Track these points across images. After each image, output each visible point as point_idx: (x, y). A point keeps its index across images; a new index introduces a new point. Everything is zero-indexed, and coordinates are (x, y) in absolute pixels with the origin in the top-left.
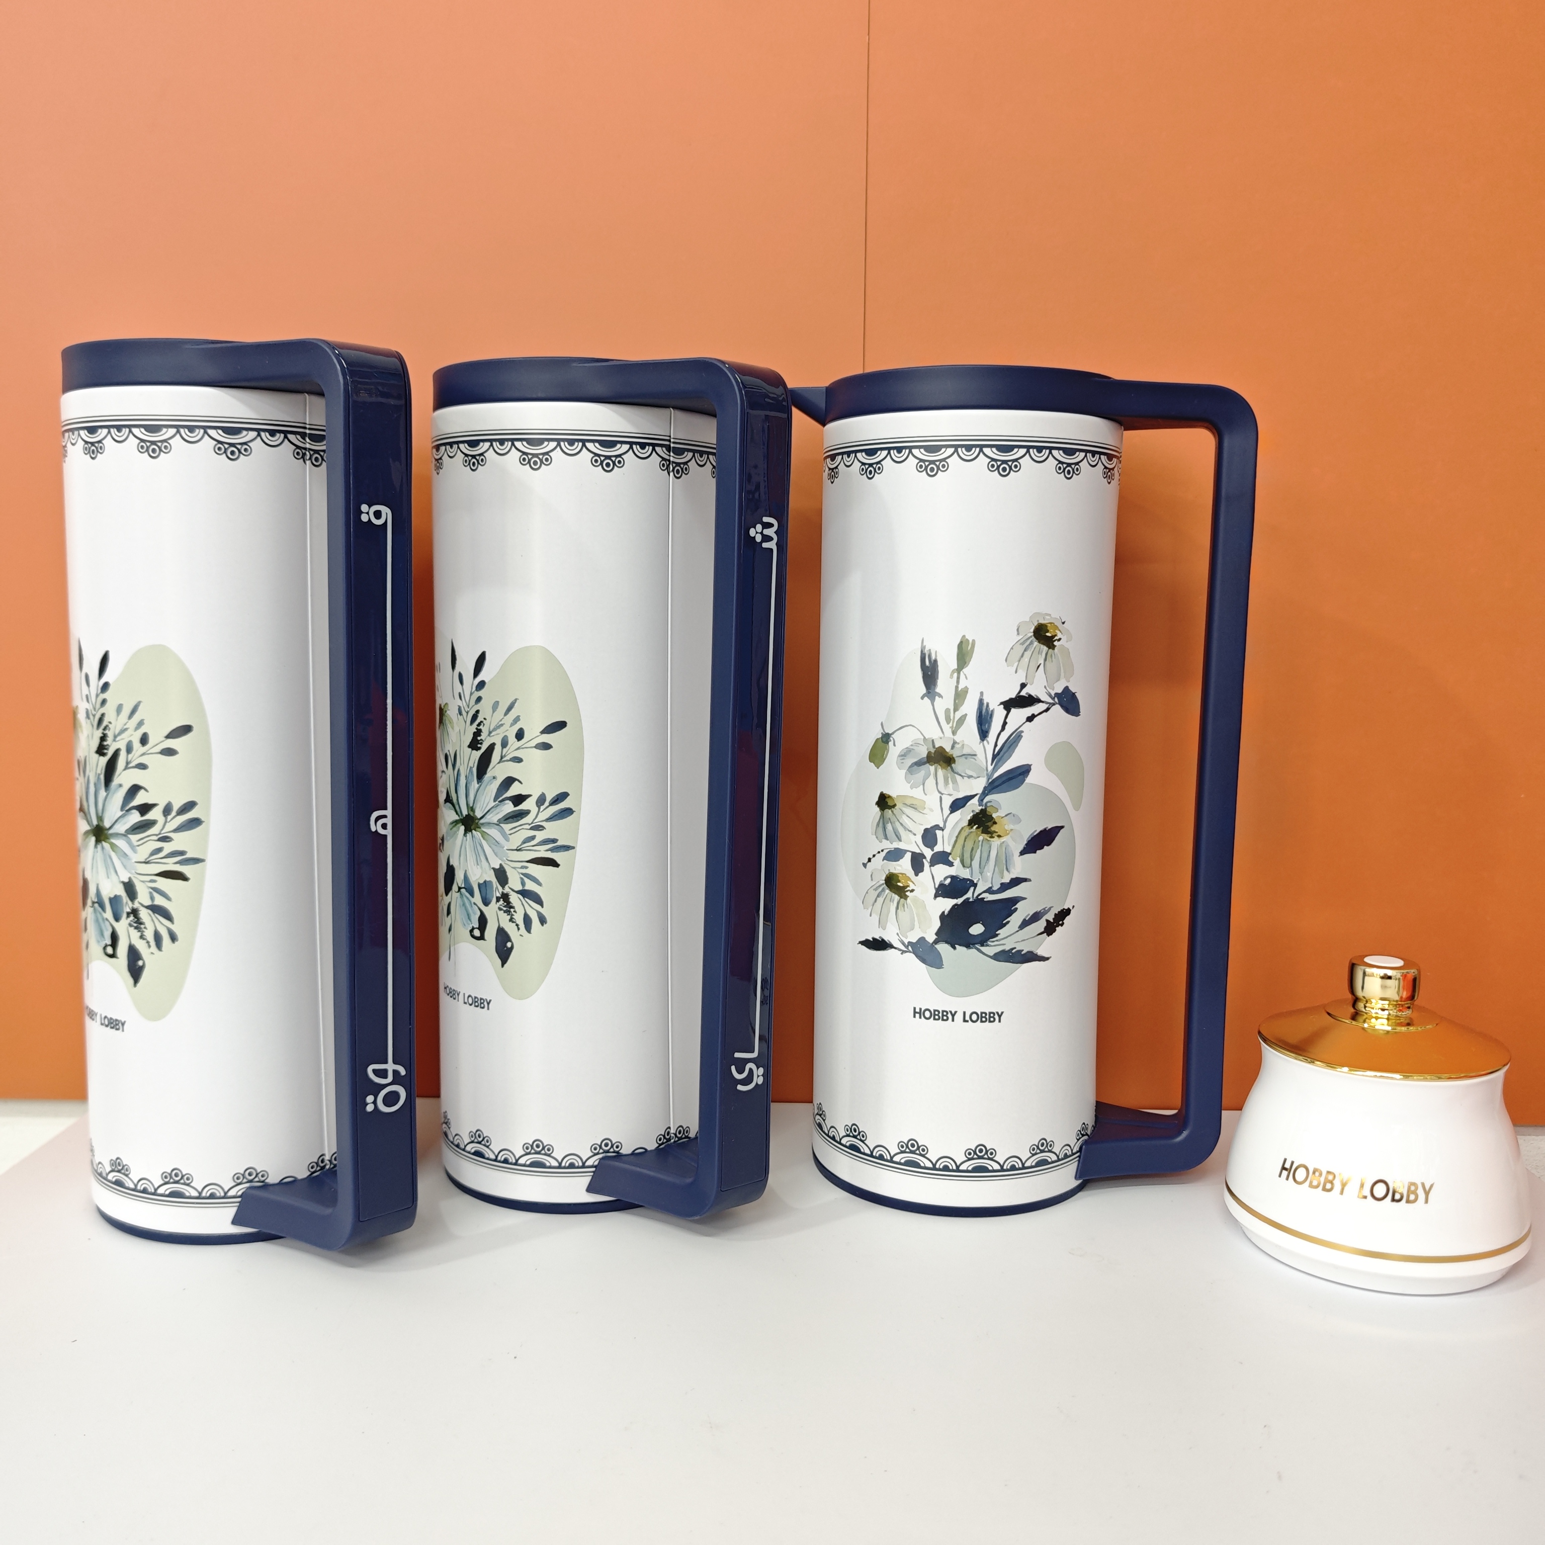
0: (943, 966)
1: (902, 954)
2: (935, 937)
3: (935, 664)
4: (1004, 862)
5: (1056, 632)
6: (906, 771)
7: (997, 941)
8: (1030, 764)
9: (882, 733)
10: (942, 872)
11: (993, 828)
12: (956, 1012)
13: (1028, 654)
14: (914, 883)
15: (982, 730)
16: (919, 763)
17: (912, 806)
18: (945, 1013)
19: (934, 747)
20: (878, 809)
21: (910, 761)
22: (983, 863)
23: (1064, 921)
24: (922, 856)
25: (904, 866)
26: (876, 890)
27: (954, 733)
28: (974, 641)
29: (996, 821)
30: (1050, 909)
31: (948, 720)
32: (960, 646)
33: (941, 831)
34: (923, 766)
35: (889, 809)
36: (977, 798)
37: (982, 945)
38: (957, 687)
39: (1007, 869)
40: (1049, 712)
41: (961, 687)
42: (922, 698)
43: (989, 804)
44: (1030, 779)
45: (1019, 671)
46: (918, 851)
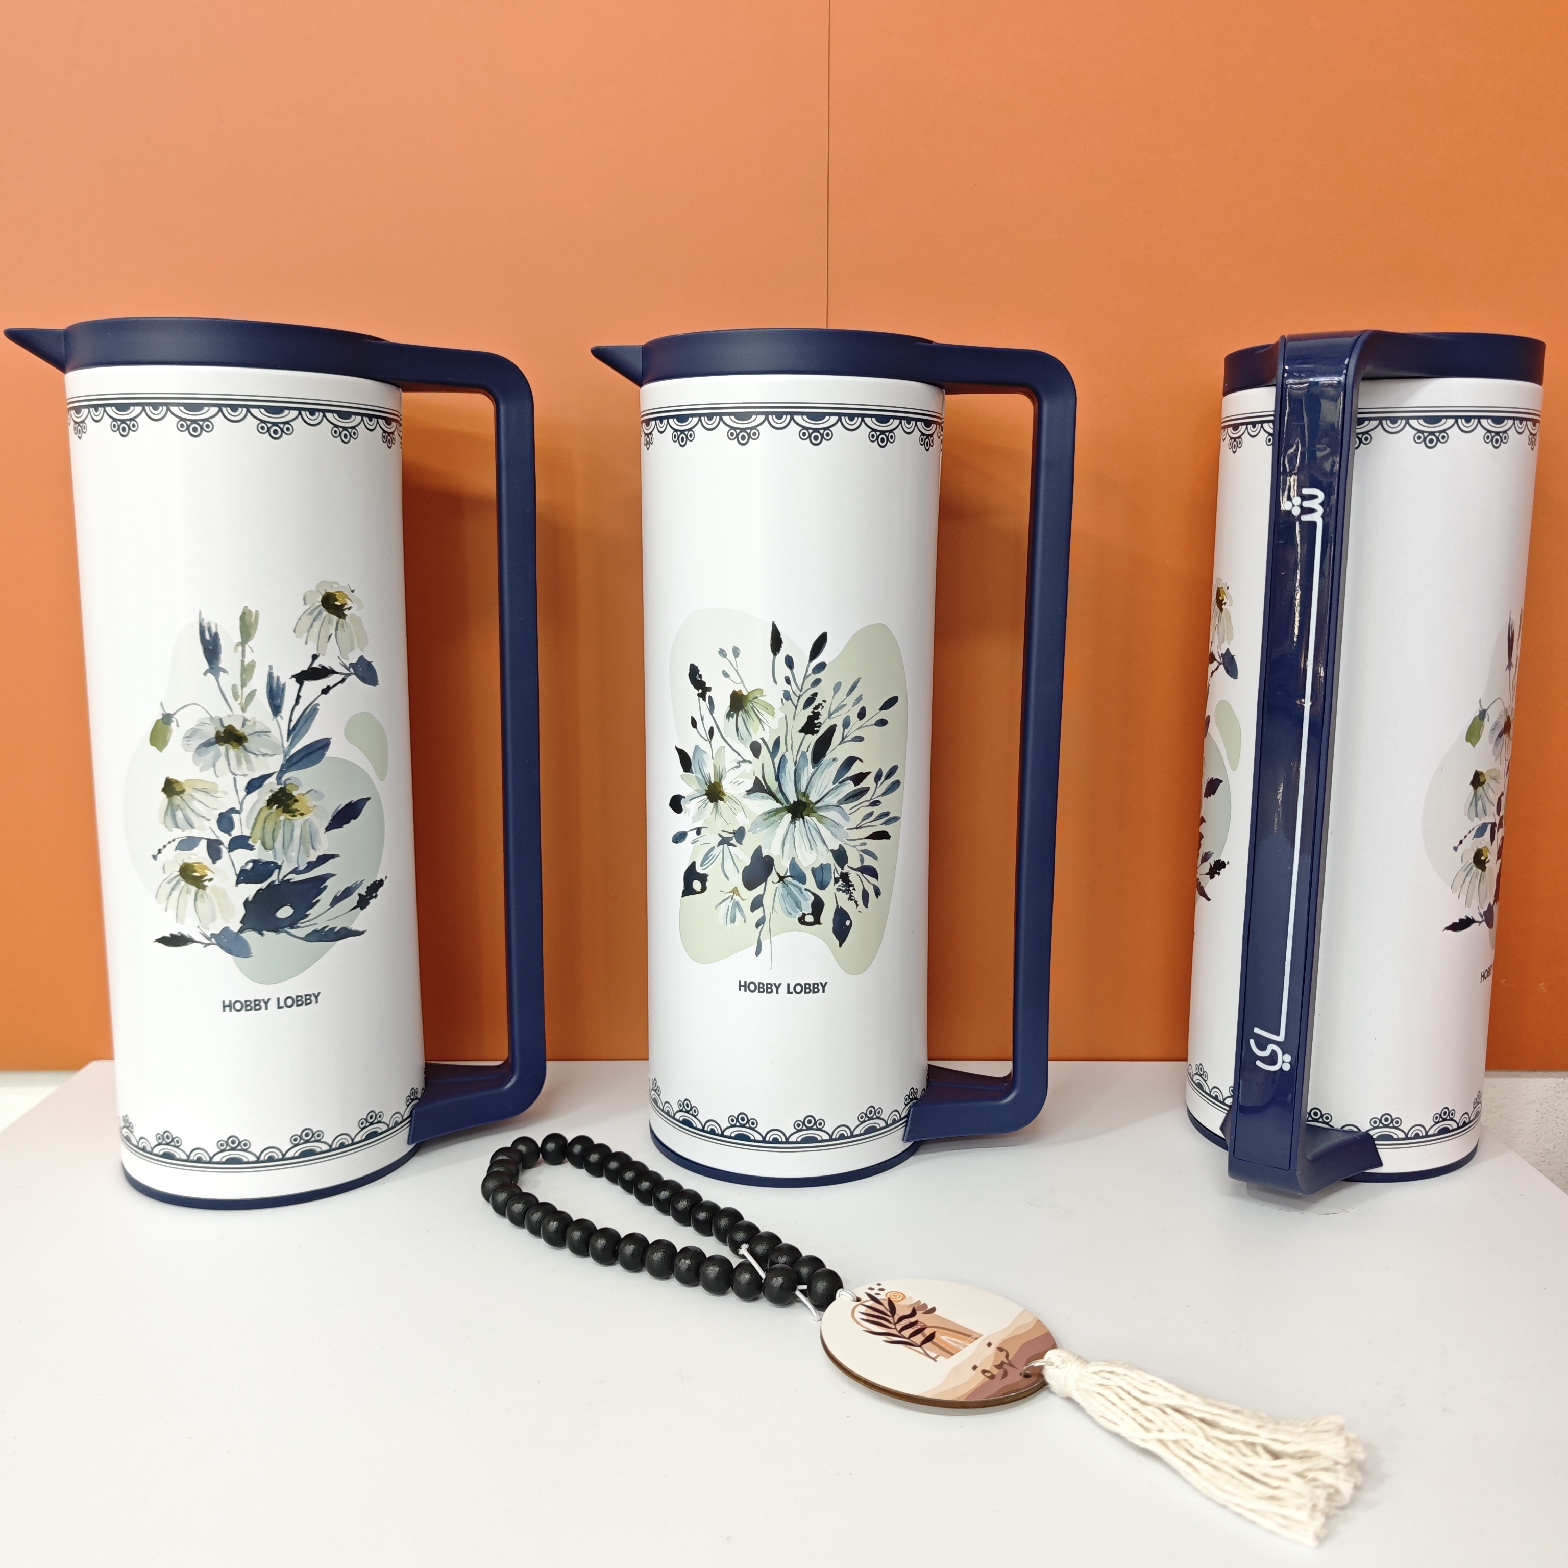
0: (251, 955)
1: (205, 947)
2: (240, 925)
3: (215, 637)
4: (309, 840)
5: (346, 601)
6: (193, 753)
7: (308, 921)
8: (329, 737)
9: (163, 714)
10: (242, 858)
11: (295, 807)
12: (269, 1000)
13: (317, 624)
14: (212, 872)
15: (274, 705)
16: (208, 744)
17: (203, 790)
18: (257, 1003)
19: (222, 725)
20: (165, 796)
21: (196, 742)
22: (286, 844)
23: (378, 893)
24: (219, 842)
25: (200, 854)
26: (169, 882)
27: (243, 710)
28: (257, 612)
29: (297, 798)
30: (361, 882)
31: (236, 696)
32: (242, 618)
33: (238, 815)
34: (212, 747)
35: (178, 795)
36: (274, 776)
37: (292, 928)
38: (242, 662)
39: (313, 848)
40: (345, 683)
41: (247, 661)
42: (205, 674)
43: (288, 782)
44: (330, 753)
45: (310, 642)
46: (214, 837)
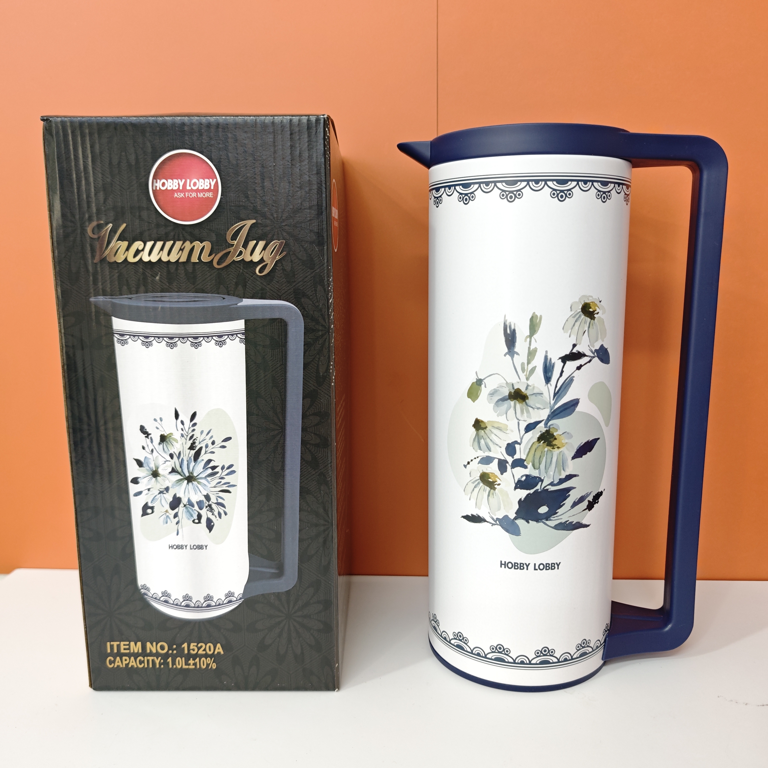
0: (520, 534)
1: (492, 526)
2: (515, 515)
3: (514, 332)
4: (562, 464)
5: (596, 308)
6: (494, 404)
7: (557, 517)
8: (578, 398)
9: (476, 379)
10: (519, 473)
11: (554, 443)
12: (529, 564)
13: (578, 324)
14: (500, 480)
15: (547, 376)
16: (503, 400)
17: (498, 428)
18: (522, 565)
19: (513, 388)
20: (474, 429)
21: (496, 398)
22: (547, 466)
23: (599, 500)
24: (506, 462)
25: (493, 468)
26: (473, 483)
27: (527, 379)
28: (541, 316)
29: (556, 437)
30: (590, 493)
31: (523, 370)
32: (532, 320)
33: (519, 445)
34: (506, 401)
35: (482, 430)
36: (543, 422)
37: (547, 520)
38: (529, 348)
39: (564, 470)
40: (591, 363)
41: (532, 347)
42: (505, 355)
43: (551, 427)
44: (579, 408)
45: (572, 336)
46: (503, 458)
